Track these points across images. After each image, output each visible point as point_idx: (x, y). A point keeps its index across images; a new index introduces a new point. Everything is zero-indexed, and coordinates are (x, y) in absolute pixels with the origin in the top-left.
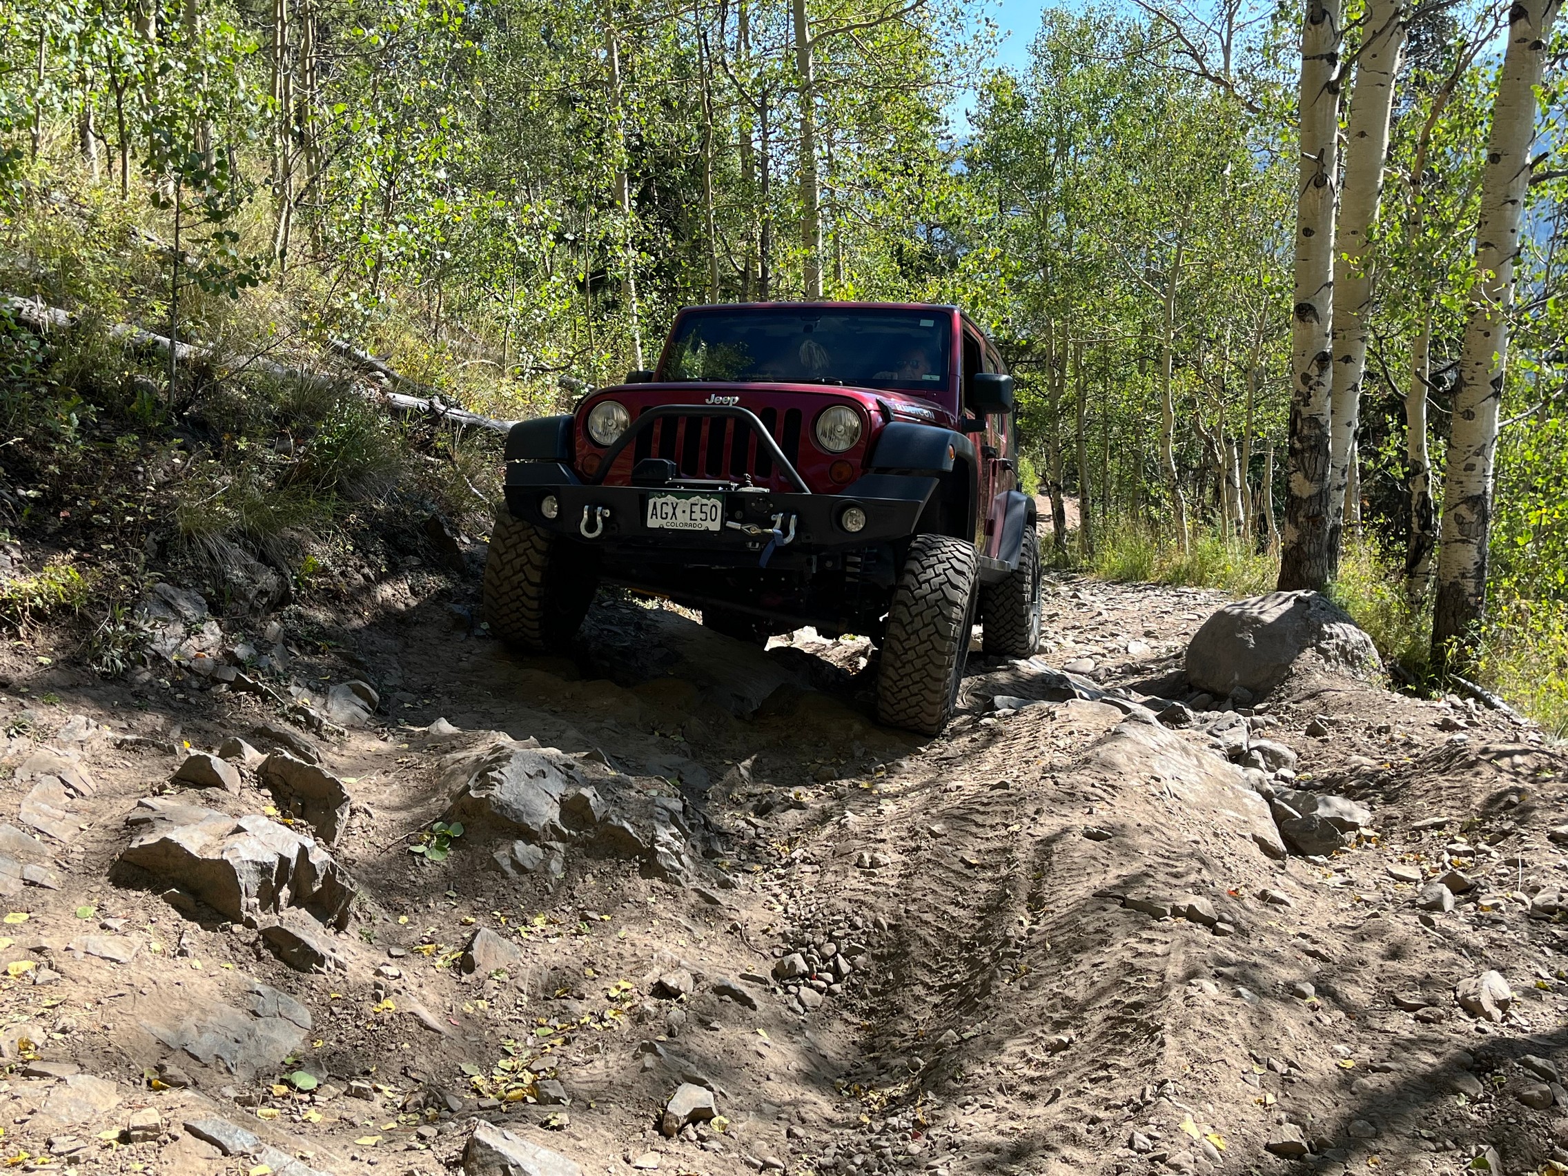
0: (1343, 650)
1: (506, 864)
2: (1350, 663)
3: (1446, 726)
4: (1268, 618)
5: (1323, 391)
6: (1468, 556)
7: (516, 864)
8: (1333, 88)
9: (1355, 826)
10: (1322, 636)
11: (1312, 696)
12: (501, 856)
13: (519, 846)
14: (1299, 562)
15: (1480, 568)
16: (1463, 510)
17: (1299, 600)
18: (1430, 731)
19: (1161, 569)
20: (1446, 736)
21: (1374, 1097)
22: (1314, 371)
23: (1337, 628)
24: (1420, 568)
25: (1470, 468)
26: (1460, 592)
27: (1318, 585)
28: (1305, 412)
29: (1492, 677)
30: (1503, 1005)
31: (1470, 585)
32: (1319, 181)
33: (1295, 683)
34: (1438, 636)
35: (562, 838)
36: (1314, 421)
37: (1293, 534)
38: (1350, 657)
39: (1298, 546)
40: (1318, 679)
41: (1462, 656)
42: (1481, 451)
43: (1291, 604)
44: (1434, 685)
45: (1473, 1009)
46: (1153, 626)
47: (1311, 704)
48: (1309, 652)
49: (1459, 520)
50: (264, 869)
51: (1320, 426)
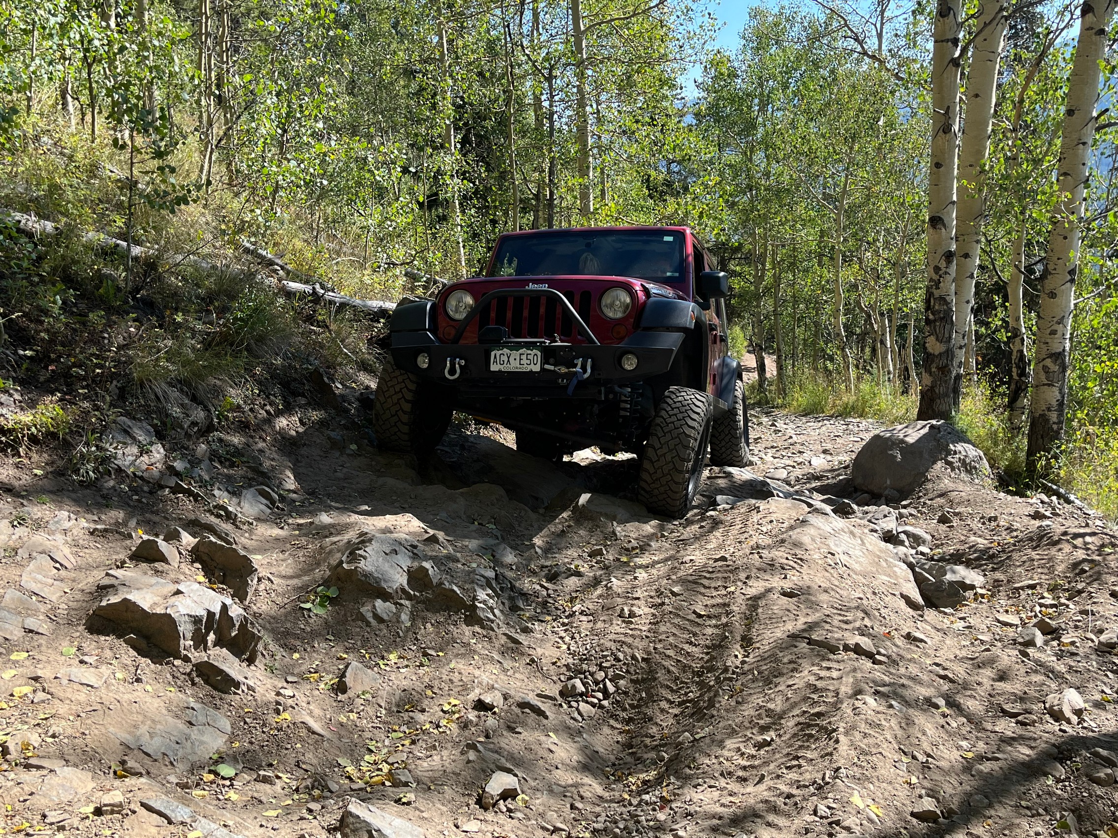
0: (963, 462)
1: (369, 616)
2: (969, 472)
3: (1037, 516)
4: (911, 440)
5: (949, 278)
6: (1053, 395)
7: (376, 616)
8: (955, 63)
9: (972, 587)
10: (949, 452)
11: (941, 495)
12: (366, 610)
13: (379, 603)
14: (932, 400)
15: (1061, 404)
16: (1048, 362)
17: (932, 427)
18: (1026, 520)
19: (834, 406)
20: (1037, 523)
21: (987, 778)
22: (943, 264)
23: (959, 447)
24: (1018, 404)
25: (1054, 332)
26: (1048, 420)
27: (945, 415)
28: (937, 293)
29: (1069, 482)
30: (1078, 713)
31: (1054, 416)
32: (946, 129)
33: (929, 486)
34: (1031, 453)
35: (409, 597)
36: (943, 300)
37: (928, 380)
38: (969, 468)
39: (932, 389)
40: (946, 483)
41: (1048, 466)
42: (1061, 321)
43: (926, 430)
44: (1028, 487)
45: (1058, 716)
46: (829, 446)
47: (941, 501)
48: (940, 464)
49: (1046, 369)
50: (196, 620)
51: (947, 303)
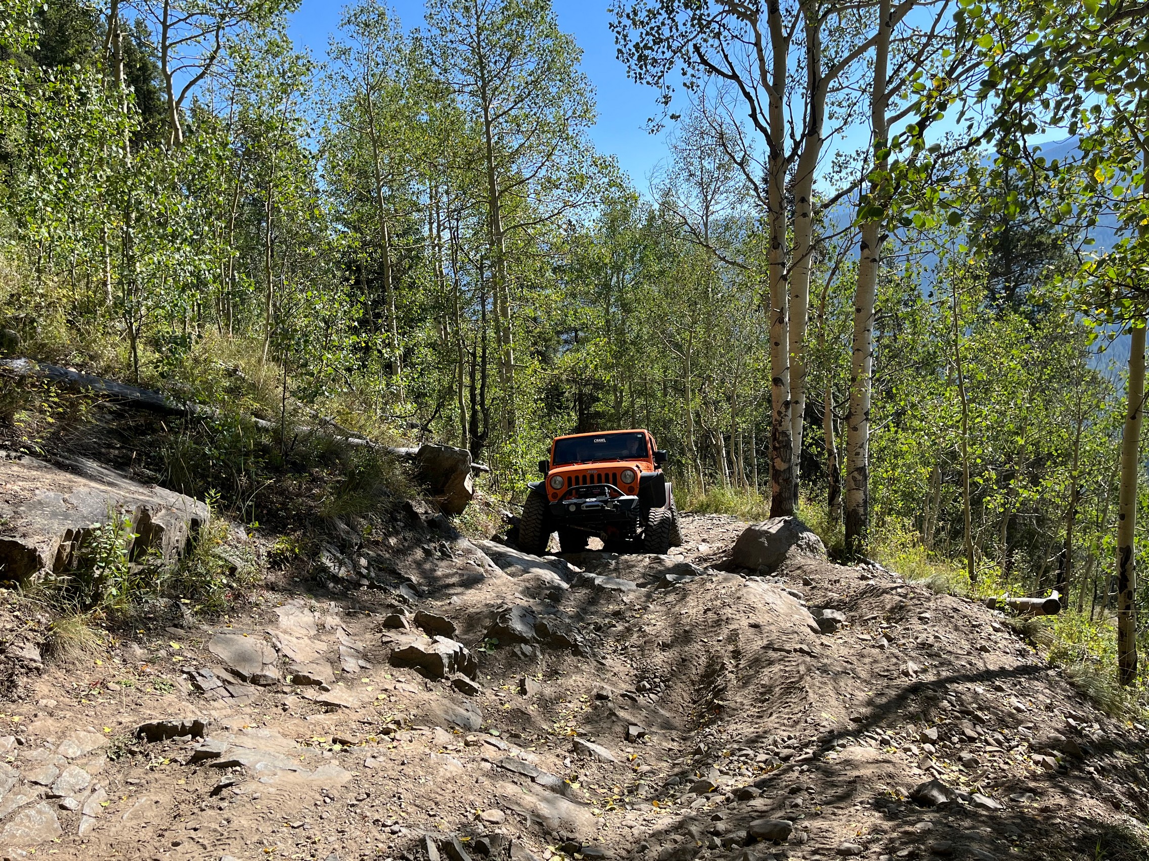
0: (808, 544)
1: (519, 653)
2: (812, 551)
3: (863, 578)
4: (773, 531)
5: (788, 419)
6: (860, 496)
7: (523, 653)
8: (784, 278)
9: (840, 621)
10: (798, 538)
11: (799, 568)
12: (517, 650)
13: (523, 645)
14: (781, 502)
15: (865, 502)
16: (856, 474)
17: (785, 521)
18: (857, 581)
20: (865, 583)
22: (783, 410)
23: (805, 535)
24: (835, 502)
25: (857, 454)
26: (857, 513)
27: (790, 512)
28: (780, 429)
29: (874, 555)
30: (916, 672)
31: (861, 511)
32: (781, 321)
33: (788, 562)
34: (848, 535)
35: (538, 642)
36: (785, 434)
37: (777, 488)
38: (812, 549)
39: (780, 494)
40: (799, 560)
41: (860, 545)
42: (862, 446)
43: (782, 524)
44: (849, 560)
47: (799, 572)
48: (794, 547)
49: (854, 479)
50: (450, 656)
51: (788, 436)
